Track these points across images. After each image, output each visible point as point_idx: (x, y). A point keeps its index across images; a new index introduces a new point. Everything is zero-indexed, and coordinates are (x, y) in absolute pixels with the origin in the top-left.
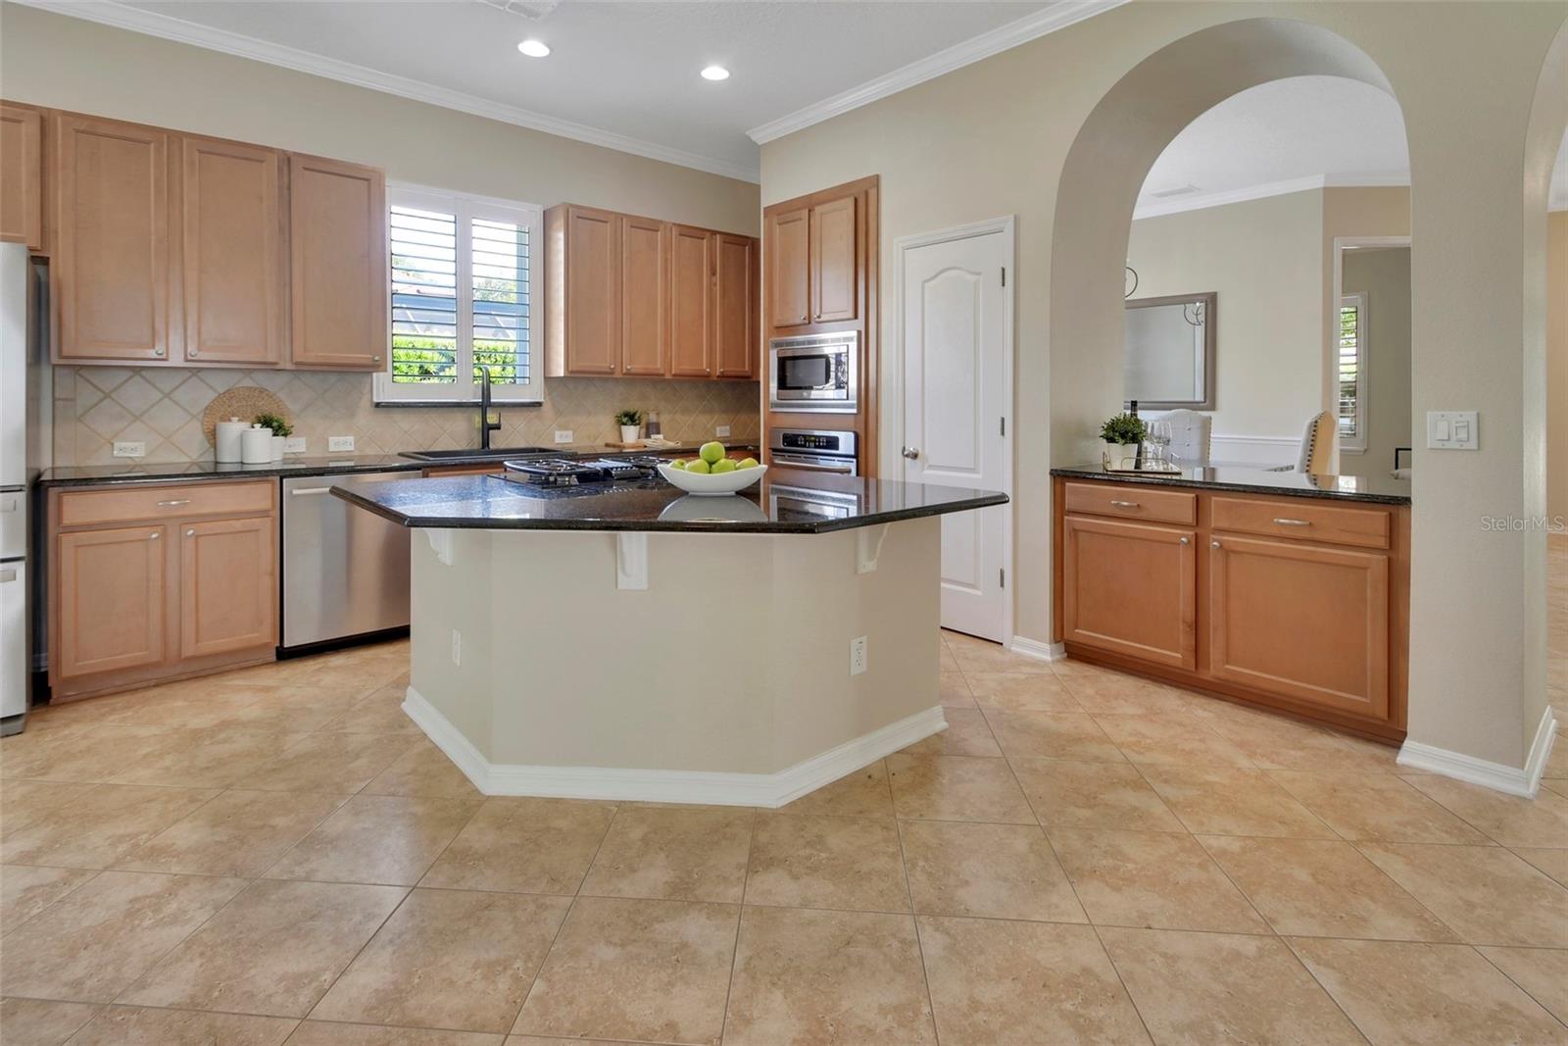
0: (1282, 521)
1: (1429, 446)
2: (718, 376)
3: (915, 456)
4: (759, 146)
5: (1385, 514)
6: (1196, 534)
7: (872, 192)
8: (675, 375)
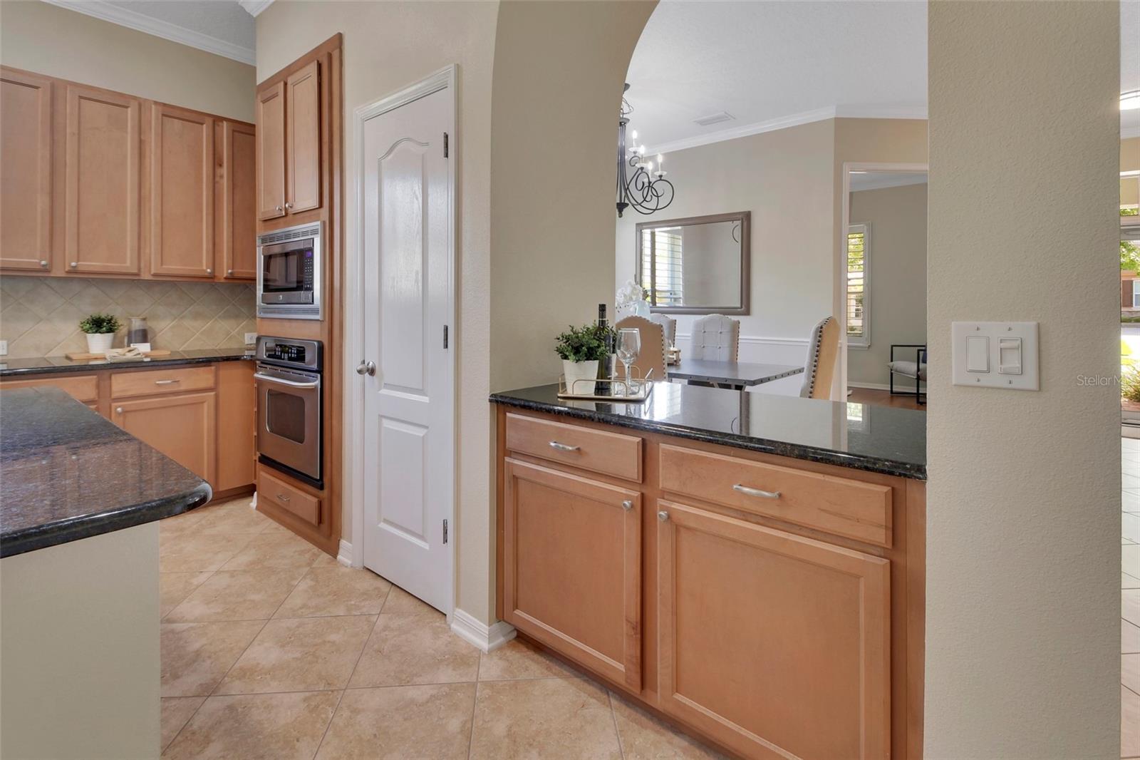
0: (746, 490)
1: (954, 383)
2: (226, 278)
3: (372, 372)
4: (255, 19)
5: (886, 489)
6: (643, 495)
7: (336, 54)
8: (155, 275)
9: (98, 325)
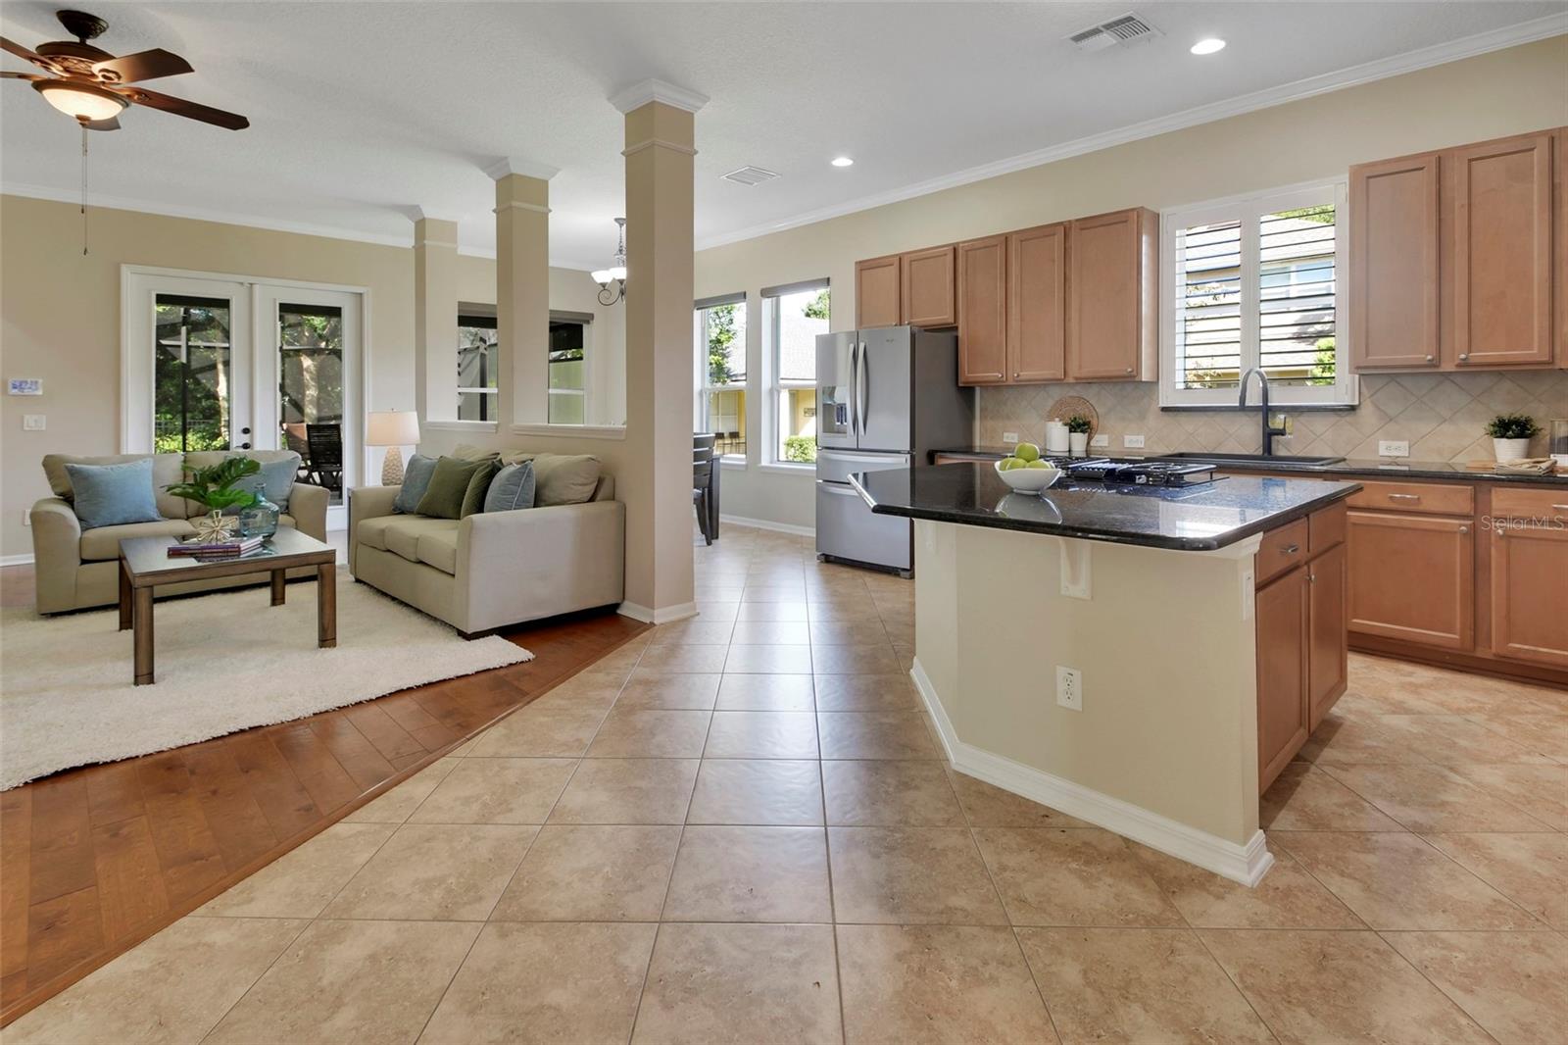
9: (1506, 428)
